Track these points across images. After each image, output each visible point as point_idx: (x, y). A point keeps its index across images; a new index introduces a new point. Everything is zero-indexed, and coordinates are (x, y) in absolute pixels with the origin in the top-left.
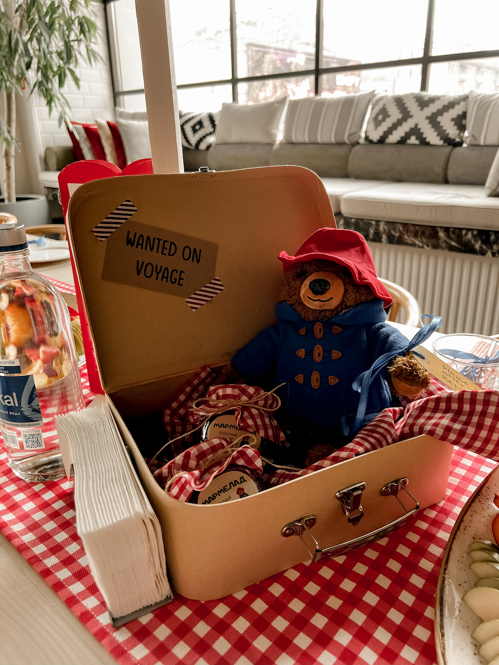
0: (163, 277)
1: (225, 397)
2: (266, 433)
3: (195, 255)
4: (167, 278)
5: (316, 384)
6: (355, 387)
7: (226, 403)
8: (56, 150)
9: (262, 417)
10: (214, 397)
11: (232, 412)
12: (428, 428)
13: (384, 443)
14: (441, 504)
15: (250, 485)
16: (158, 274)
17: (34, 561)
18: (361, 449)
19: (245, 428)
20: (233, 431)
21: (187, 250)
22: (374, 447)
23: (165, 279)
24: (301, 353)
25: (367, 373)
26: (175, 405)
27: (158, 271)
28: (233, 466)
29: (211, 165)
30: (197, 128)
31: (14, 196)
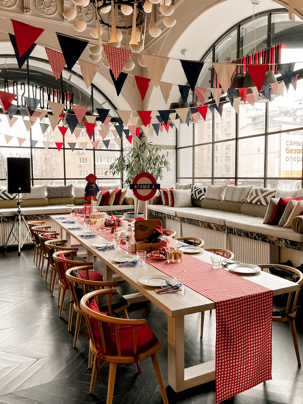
0: (142, 230)
21: (145, 227)
29: (202, 205)
30: (200, 192)
31: (138, 212)
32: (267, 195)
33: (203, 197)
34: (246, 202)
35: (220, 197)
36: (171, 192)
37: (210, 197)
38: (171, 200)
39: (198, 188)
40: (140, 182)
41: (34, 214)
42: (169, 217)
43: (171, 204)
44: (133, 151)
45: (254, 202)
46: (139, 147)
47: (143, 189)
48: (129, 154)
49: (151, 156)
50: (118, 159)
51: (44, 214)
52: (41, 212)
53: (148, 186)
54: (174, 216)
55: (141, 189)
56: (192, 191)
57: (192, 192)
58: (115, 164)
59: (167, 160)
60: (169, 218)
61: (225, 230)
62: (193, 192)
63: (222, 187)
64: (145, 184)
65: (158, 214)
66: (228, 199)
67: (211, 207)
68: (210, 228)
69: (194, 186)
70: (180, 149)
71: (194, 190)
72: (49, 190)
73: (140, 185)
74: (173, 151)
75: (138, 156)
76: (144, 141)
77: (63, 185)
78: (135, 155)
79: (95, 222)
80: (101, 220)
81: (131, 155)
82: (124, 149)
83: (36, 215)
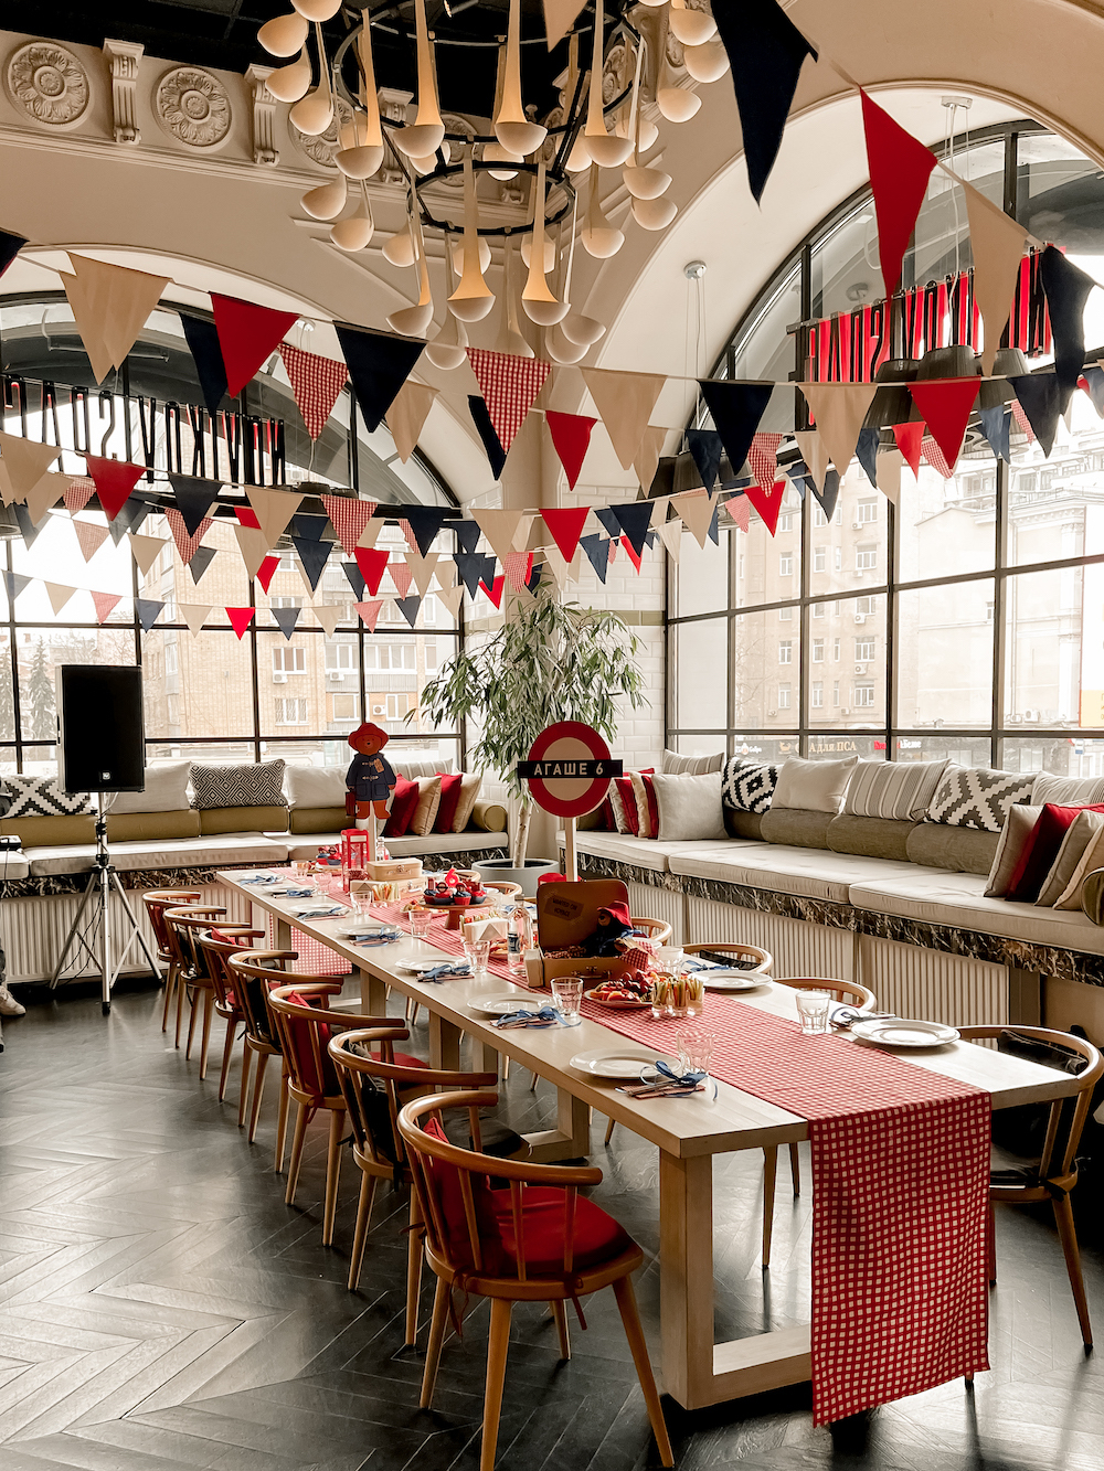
29: (764, 833)
30: (755, 785)
31: (523, 860)
32: (1002, 795)
33: (768, 801)
34: (925, 819)
35: (832, 803)
36: (648, 784)
37: (793, 802)
38: (647, 813)
39: (748, 769)
40: (553, 753)
41: (155, 866)
42: (642, 875)
43: (646, 829)
44: (507, 634)
45: (954, 819)
46: (528, 621)
47: (563, 776)
48: (492, 649)
49: (574, 656)
50: (451, 666)
51: (187, 868)
52: (178, 860)
53: (581, 769)
54: (658, 873)
55: (557, 776)
56: (726, 779)
57: (724, 783)
58: (441, 686)
59: (630, 668)
60: (638, 880)
61: (847, 919)
62: (731, 784)
63: (839, 764)
64: (572, 762)
65: (599, 867)
66: (859, 809)
67: (797, 839)
68: (793, 917)
69: (734, 760)
70: (680, 625)
71: (732, 777)
72: (202, 777)
73: (554, 763)
74: (651, 634)
75: (526, 653)
76: (550, 601)
77: (250, 761)
78: (515, 652)
79: (387, 893)
80: (403, 884)
81: (500, 649)
82: (468, 628)
83: (159, 870)
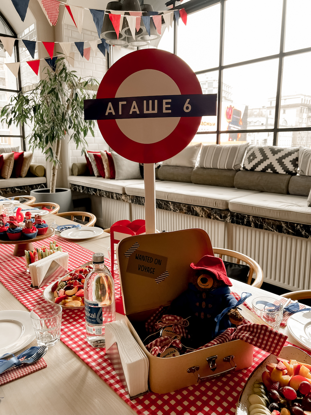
0: (147, 271)
1: (169, 320)
2: (183, 335)
3: (159, 262)
4: (149, 271)
5: (202, 317)
6: (216, 320)
7: (169, 322)
8: (78, 165)
9: (182, 328)
10: (164, 319)
11: (171, 326)
12: (241, 337)
13: (225, 341)
14: (249, 368)
15: (177, 353)
16: (146, 269)
17: (101, 376)
18: (216, 343)
19: (176, 332)
20: (171, 333)
21: (156, 260)
22: (221, 343)
23: (148, 272)
24: (198, 304)
25: (220, 315)
26: (149, 321)
27: (146, 268)
28: (172, 346)
29: (159, 176)
32: (284, 157)
34: (241, 169)
35: (192, 164)
38: (108, 168)
45: (260, 168)
49: (76, 94)
53: (165, 106)
54: (119, 194)
75: (53, 91)
78: (47, 91)
